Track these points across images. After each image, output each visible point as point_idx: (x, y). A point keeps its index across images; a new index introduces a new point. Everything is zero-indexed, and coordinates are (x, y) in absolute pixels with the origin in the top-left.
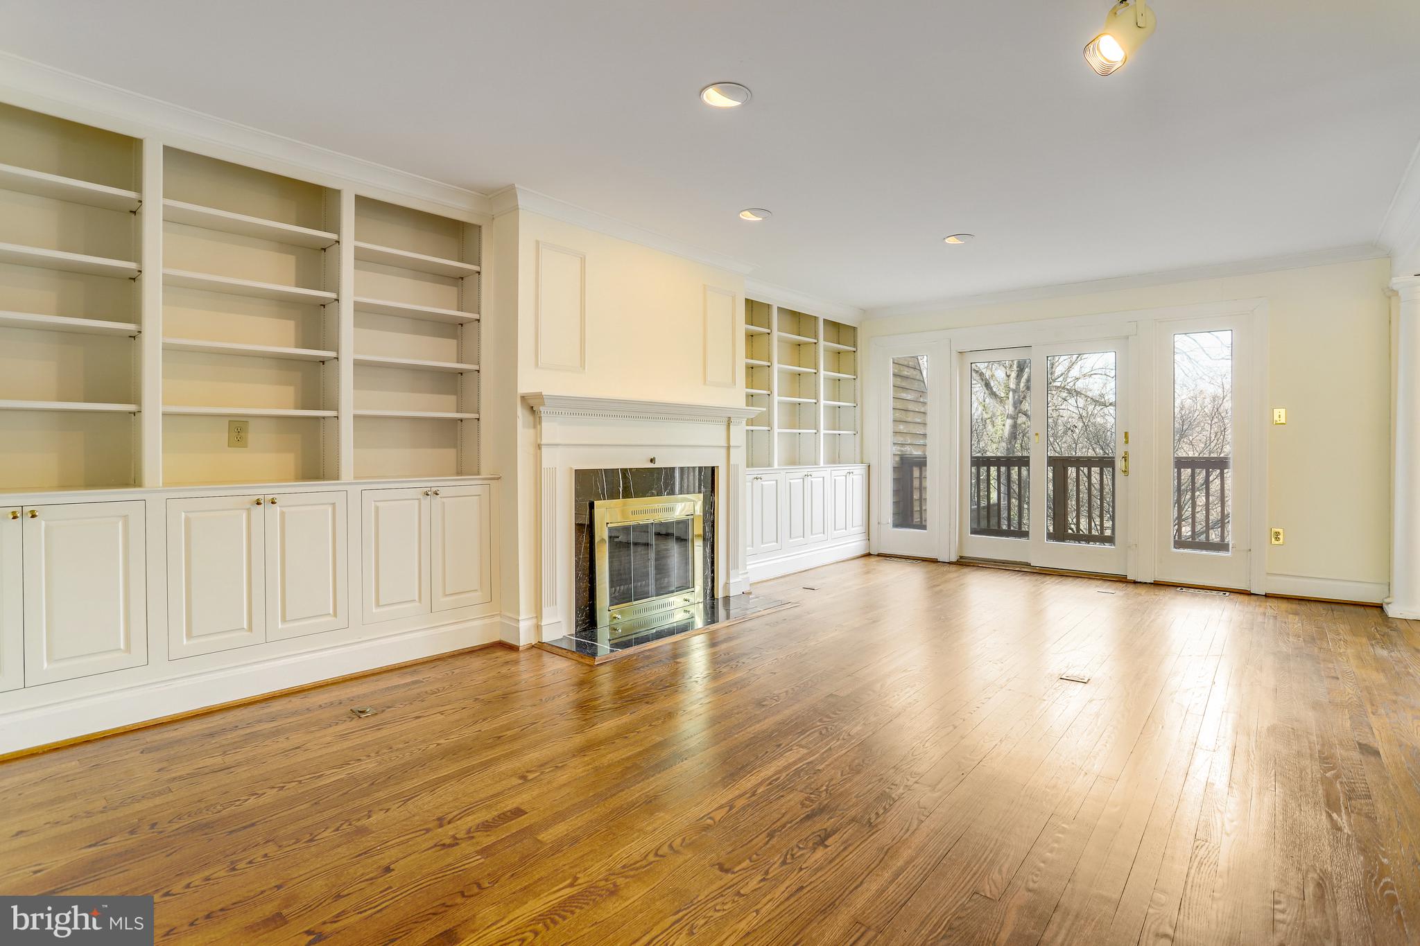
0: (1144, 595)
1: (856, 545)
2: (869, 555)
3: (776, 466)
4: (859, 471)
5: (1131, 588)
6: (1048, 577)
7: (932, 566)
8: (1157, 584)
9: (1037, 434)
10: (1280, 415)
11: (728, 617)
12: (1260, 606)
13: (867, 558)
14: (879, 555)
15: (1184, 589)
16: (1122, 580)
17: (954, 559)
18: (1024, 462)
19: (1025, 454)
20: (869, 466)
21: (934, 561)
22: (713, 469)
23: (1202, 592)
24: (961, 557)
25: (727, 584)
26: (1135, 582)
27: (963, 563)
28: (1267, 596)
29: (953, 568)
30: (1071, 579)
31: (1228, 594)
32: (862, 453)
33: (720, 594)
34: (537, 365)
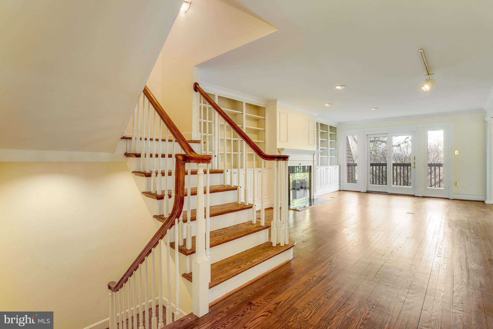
0: (421, 199)
1: (337, 188)
2: (340, 190)
3: (320, 166)
4: (338, 167)
5: (416, 198)
6: (393, 196)
7: (359, 193)
8: (423, 197)
9: (389, 157)
10: (457, 152)
11: (313, 205)
12: (452, 201)
13: (340, 191)
14: (343, 191)
15: (431, 198)
16: (414, 196)
17: (365, 191)
18: (386, 165)
19: (386, 163)
20: (340, 166)
21: (360, 192)
22: (310, 166)
23: (436, 199)
24: (367, 191)
25: (313, 196)
26: (417, 197)
27: (368, 192)
28: (453, 199)
29: (365, 193)
30: (399, 196)
31: (443, 199)
32: (338, 162)
33: (312, 198)
34: (280, 141)
